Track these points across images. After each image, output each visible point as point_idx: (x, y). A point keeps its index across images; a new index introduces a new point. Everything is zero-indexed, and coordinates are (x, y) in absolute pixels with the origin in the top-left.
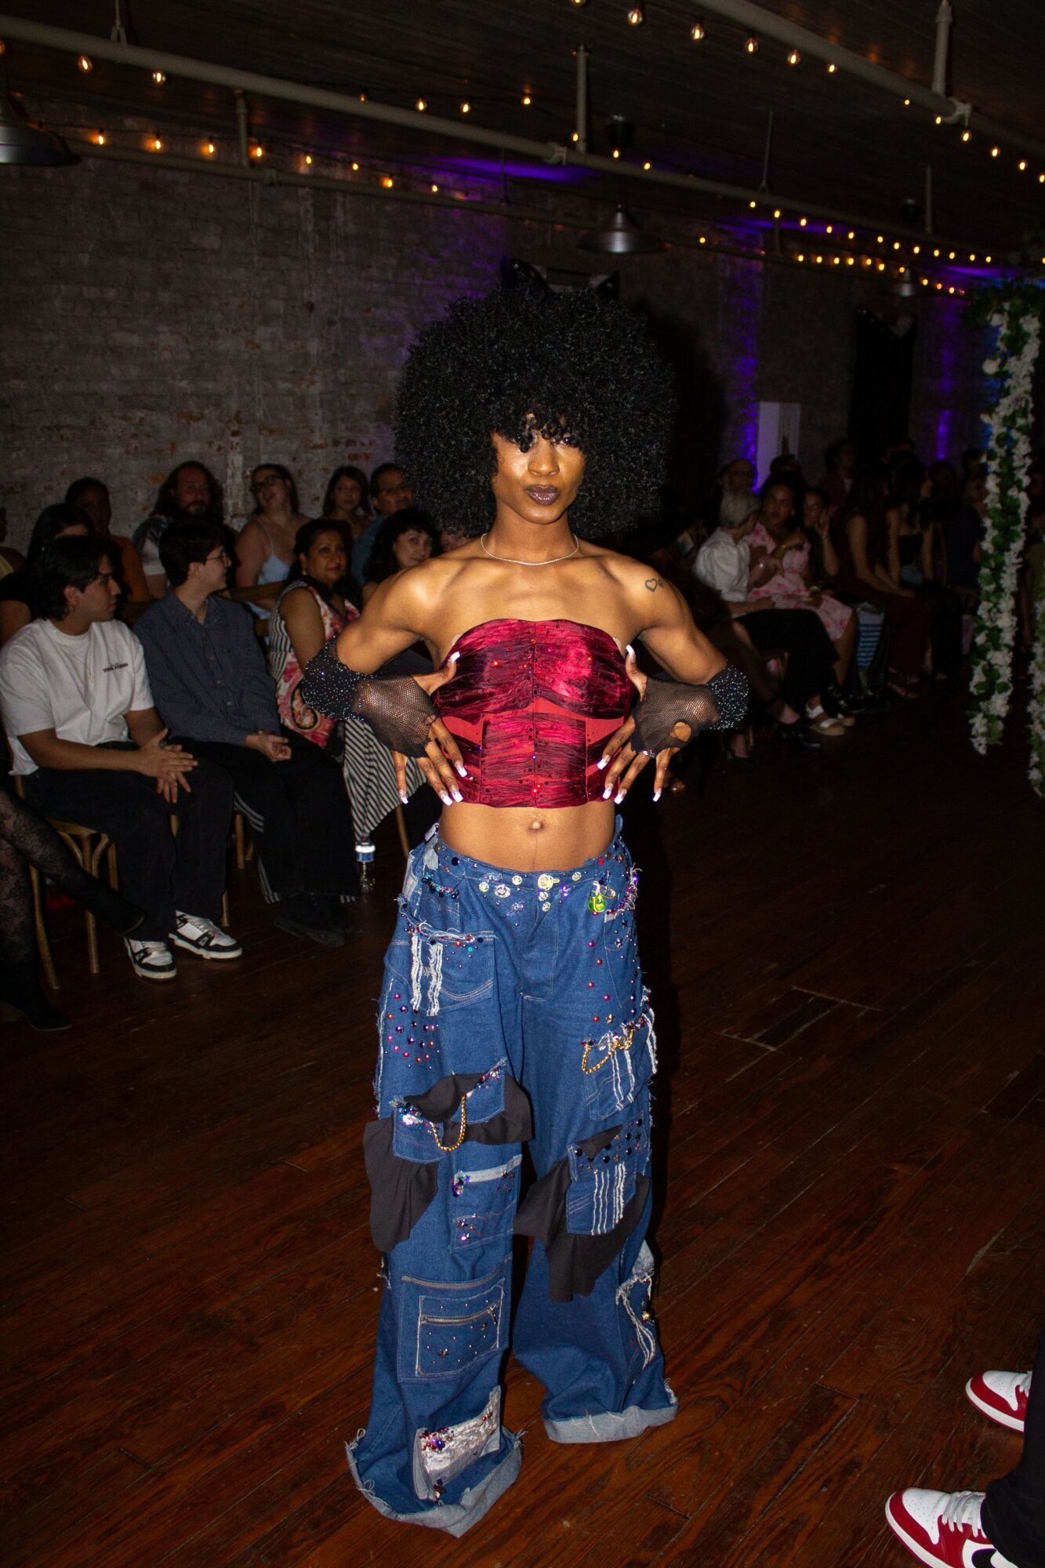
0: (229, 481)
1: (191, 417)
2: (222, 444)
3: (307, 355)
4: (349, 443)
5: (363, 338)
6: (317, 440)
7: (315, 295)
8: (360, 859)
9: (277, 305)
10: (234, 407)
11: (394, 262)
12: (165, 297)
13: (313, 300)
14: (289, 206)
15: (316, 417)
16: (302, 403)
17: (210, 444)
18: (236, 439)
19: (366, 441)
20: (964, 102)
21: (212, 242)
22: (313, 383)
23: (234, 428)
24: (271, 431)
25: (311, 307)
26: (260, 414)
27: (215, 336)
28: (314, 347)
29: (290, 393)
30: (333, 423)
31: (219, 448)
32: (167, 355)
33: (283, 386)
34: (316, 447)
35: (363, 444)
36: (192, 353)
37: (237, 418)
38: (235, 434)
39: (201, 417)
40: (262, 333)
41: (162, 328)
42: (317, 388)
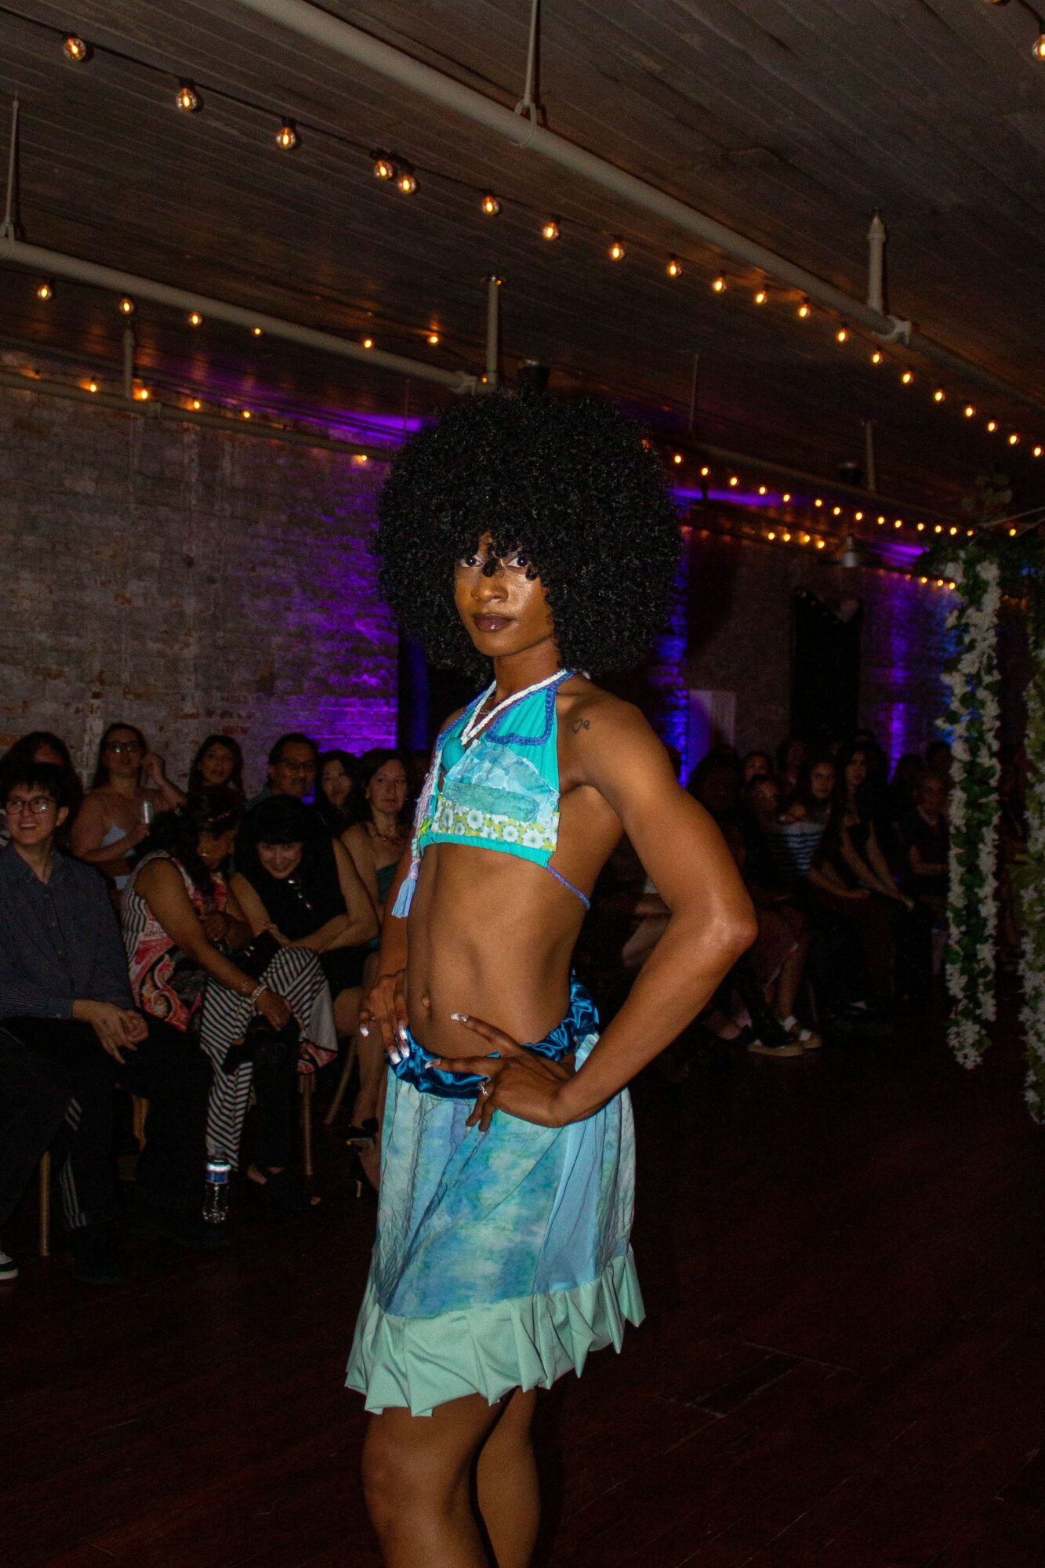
0: (86, 749)
1: (48, 674)
2: (81, 706)
3: (182, 614)
4: (225, 714)
5: (245, 599)
6: (189, 709)
7: (194, 550)
8: (212, 1180)
9: (154, 558)
10: (97, 667)
11: (284, 518)
12: (29, 541)
13: (192, 555)
14: (172, 453)
15: (189, 682)
16: (174, 666)
17: (67, 705)
18: (96, 702)
19: (243, 713)
20: (903, 319)
21: (85, 485)
22: (187, 645)
23: (96, 688)
24: (138, 696)
25: (189, 562)
26: (125, 676)
27: (82, 587)
28: (191, 606)
29: (161, 654)
30: (207, 691)
31: (77, 711)
32: (27, 604)
33: (153, 646)
34: (187, 716)
35: (240, 717)
36: (55, 604)
37: (101, 679)
38: (96, 696)
39: (59, 675)
40: (134, 587)
41: (25, 574)
42: (193, 650)
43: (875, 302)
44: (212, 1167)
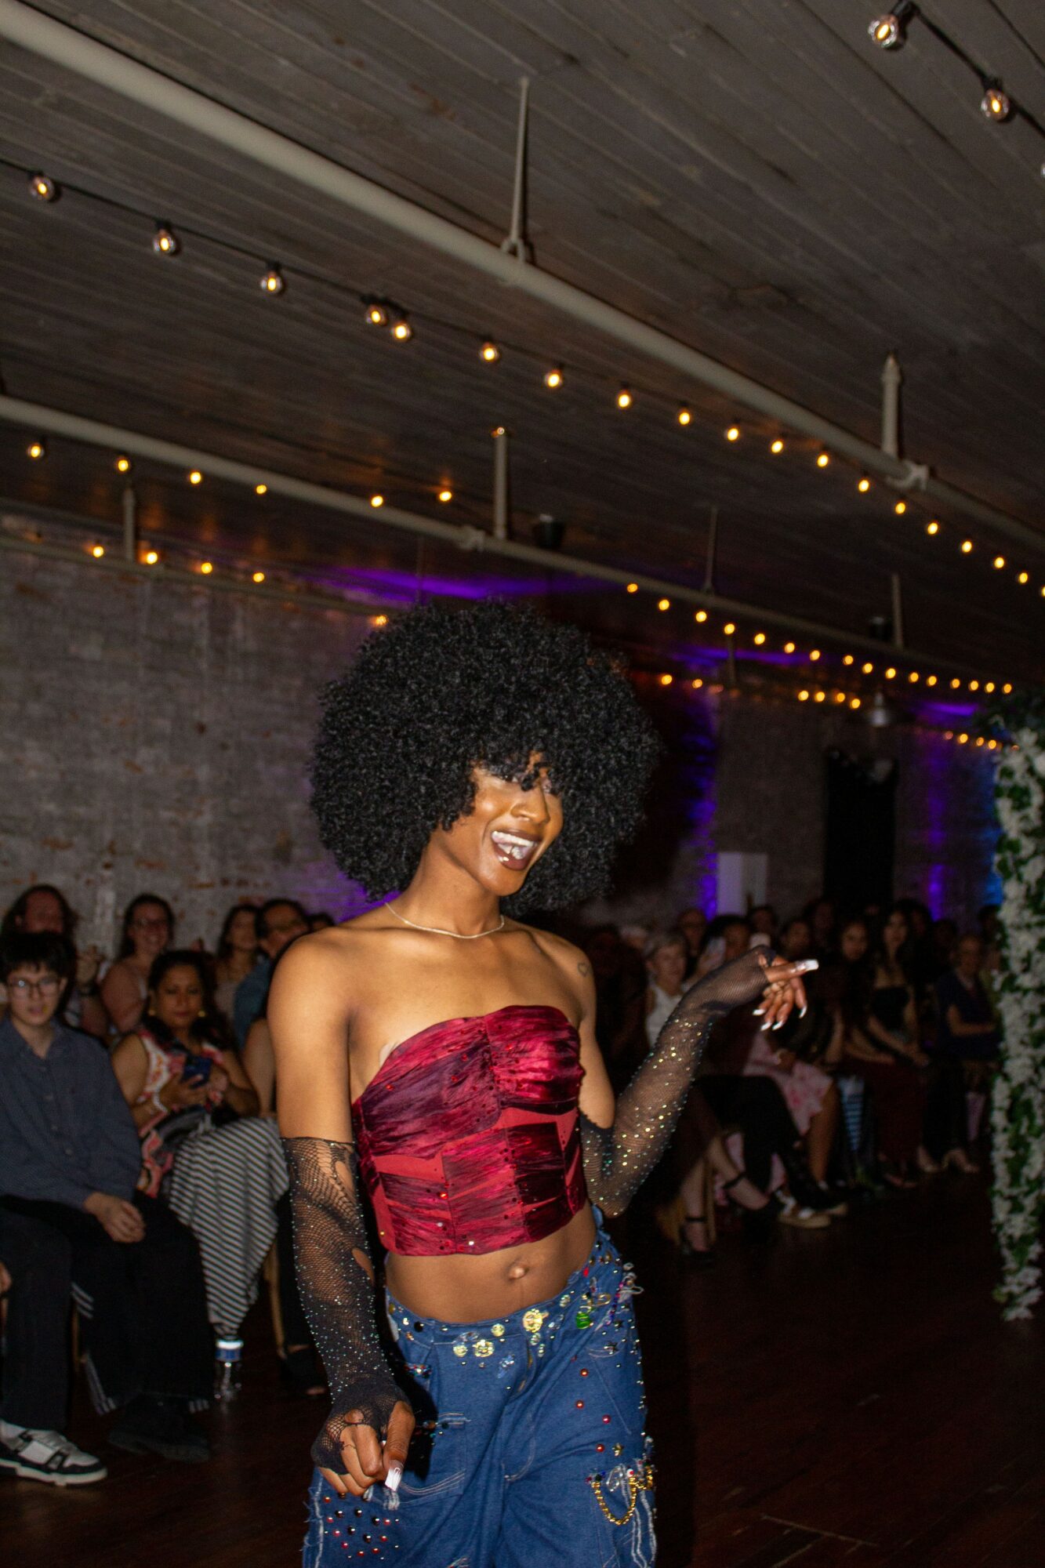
0: (97, 921)
1: (56, 845)
2: (92, 877)
3: (195, 783)
4: (242, 883)
5: (260, 765)
6: (203, 877)
7: (206, 715)
8: (222, 1357)
9: (164, 725)
10: (108, 836)
11: (298, 682)
12: (35, 709)
13: (205, 720)
14: (181, 617)
15: (204, 851)
16: (187, 835)
17: (77, 877)
18: (107, 873)
19: (260, 881)
20: (918, 463)
21: (91, 650)
22: (200, 813)
23: (107, 858)
24: (150, 866)
25: (202, 729)
26: (137, 846)
27: (89, 755)
28: (203, 773)
29: (174, 823)
30: (222, 860)
31: (88, 882)
32: (33, 774)
33: (166, 815)
34: (202, 886)
35: (256, 886)
36: (63, 774)
37: (112, 850)
38: (107, 866)
39: (69, 845)
40: (144, 755)
41: (30, 743)
42: (205, 820)
43: (889, 446)
44: (223, 1345)
